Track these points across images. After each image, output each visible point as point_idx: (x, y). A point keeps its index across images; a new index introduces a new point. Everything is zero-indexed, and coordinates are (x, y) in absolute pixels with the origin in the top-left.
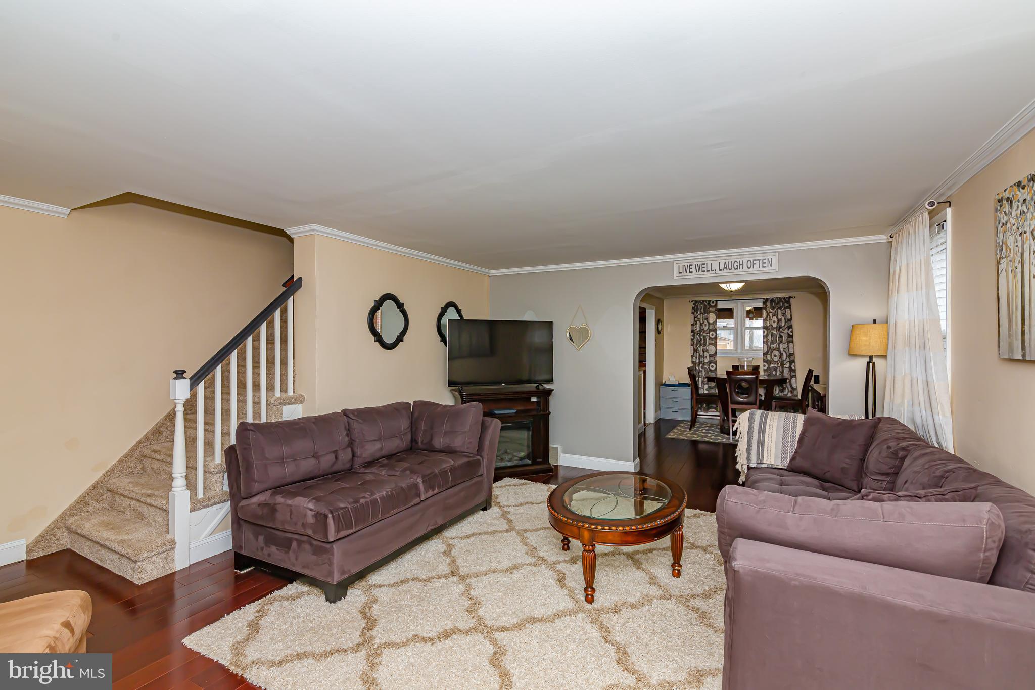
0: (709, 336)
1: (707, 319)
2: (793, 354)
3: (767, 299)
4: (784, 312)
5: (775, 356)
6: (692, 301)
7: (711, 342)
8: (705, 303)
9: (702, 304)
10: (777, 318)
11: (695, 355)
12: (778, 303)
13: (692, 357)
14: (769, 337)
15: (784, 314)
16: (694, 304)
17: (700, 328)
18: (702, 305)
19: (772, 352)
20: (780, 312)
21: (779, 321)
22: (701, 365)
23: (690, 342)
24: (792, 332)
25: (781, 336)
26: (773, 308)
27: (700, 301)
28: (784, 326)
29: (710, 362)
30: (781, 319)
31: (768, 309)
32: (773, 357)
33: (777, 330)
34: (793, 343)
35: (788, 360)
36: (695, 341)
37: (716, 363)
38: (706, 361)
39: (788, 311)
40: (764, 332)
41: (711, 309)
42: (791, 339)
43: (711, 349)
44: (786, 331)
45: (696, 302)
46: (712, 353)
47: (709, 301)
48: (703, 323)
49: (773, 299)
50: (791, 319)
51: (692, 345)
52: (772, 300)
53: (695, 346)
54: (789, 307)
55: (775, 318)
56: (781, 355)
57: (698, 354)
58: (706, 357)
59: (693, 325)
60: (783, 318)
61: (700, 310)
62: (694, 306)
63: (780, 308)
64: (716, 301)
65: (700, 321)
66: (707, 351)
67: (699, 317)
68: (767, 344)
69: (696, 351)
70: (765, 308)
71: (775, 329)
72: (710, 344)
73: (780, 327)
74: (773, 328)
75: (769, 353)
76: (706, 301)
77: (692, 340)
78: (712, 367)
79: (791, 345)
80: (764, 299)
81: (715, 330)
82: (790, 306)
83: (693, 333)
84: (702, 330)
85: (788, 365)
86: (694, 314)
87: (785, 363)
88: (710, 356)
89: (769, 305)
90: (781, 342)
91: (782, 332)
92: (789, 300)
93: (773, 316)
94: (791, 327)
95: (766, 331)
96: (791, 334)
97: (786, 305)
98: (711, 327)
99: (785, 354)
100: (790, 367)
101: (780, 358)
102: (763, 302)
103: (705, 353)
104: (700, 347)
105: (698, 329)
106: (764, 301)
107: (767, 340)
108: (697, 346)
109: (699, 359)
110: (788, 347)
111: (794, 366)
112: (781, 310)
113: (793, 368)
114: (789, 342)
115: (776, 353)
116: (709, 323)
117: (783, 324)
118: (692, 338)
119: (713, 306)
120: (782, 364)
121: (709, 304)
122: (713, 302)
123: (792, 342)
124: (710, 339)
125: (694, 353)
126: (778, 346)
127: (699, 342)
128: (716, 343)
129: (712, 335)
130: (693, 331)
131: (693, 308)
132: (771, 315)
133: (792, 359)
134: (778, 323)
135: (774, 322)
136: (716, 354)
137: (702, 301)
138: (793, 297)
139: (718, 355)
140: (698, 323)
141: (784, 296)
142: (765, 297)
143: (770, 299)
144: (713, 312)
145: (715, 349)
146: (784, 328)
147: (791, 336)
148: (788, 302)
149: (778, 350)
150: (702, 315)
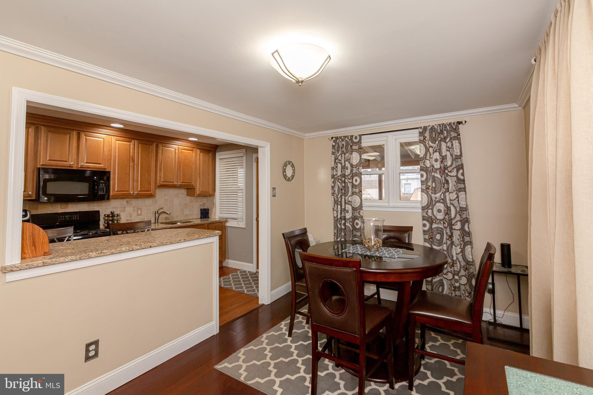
0: (352, 182)
1: (349, 160)
2: (465, 210)
3: (425, 128)
4: (449, 145)
5: (439, 211)
6: (332, 138)
7: (355, 190)
8: (346, 139)
9: (343, 140)
10: (440, 154)
12: (442, 132)
13: (333, 210)
14: (430, 184)
15: (449, 149)
16: (334, 141)
17: (342, 172)
18: (343, 143)
19: (434, 206)
20: (444, 145)
21: (443, 158)
22: (343, 222)
23: (330, 191)
24: (463, 174)
25: (447, 182)
26: (434, 141)
27: (340, 137)
28: (451, 166)
29: (354, 218)
30: (446, 155)
31: (427, 142)
32: (435, 212)
33: (440, 172)
34: (465, 191)
35: (458, 218)
36: (336, 189)
37: (360, 219)
38: (348, 216)
39: (456, 143)
40: (422, 176)
41: (354, 147)
42: (462, 186)
43: (356, 200)
44: (454, 173)
45: (337, 138)
46: (357, 205)
47: (352, 136)
48: (345, 166)
49: (433, 126)
50: (461, 155)
51: (333, 195)
52: (433, 129)
53: (335, 195)
54: (458, 138)
55: (438, 154)
56: (448, 211)
57: (339, 207)
58: (350, 211)
59: (333, 169)
60: (448, 154)
61: (342, 149)
62: (334, 144)
63: (444, 139)
64: (360, 136)
65: (341, 164)
66: (351, 203)
67: (340, 158)
68: (427, 194)
69: (337, 202)
70: (423, 141)
71: (438, 172)
72: (353, 193)
73: (446, 168)
74: (435, 171)
75: (430, 207)
76: (347, 137)
77: (333, 188)
78: (357, 224)
79: (462, 195)
80: (421, 128)
81: (360, 175)
82: (459, 135)
83: (333, 180)
84: (344, 175)
85: (458, 226)
86: (334, 155)
87: (453, 222)
88: (354, 209)
89: (428, 137)
90: (447, 190)
92: (457, 126)
93: (435, 152)
94: (461, 167)
95: (425, 174)
96: (462, 177)
97: (453, 134)
98: (355, 170)
99: (453, 209)
100: (462, 229)
101: (447, 214)
102: (420, 133)
103: (347, 206)
104: (341, 197)
105: (339, 173)
106: (421, 130)
107: (427, 189)
108: (337, 196)
109: (341, 213)
110: (458, 197)
111: (469, 228)
112: (445, 142)
113: (467, 229)
114: (460, 190)
115: (441, 206)
116: (352, 166)
117: (449, 163)
118: (333, 185)
119: (356, 143)
120: (451, 225)
121: (351, 139)
122: (356, 138)
123: (464, 190)
124: (353, 186)
125: (335, 206)
126: (442, 197)
127: (340, 190)
128: (361, 192)
129: (356, 181)
130: (333, 176)
131: (333, 147)
132: (431, 150)
133: (464, 216)
134: (442, 162)
135: (436, 160)
136: (361, 206)
137: (344, 137)
138: (464, 122)
139: (364, 209)
140: (339, 166)
141: (449, 122)
142: (422, 126)
143: (430, 127)
144: (356, 151)
145: (360, 200)
146: (449, 169)
147: (461, 181)
148: (456, 130)
149: (444, 201)
150: (343, 155)
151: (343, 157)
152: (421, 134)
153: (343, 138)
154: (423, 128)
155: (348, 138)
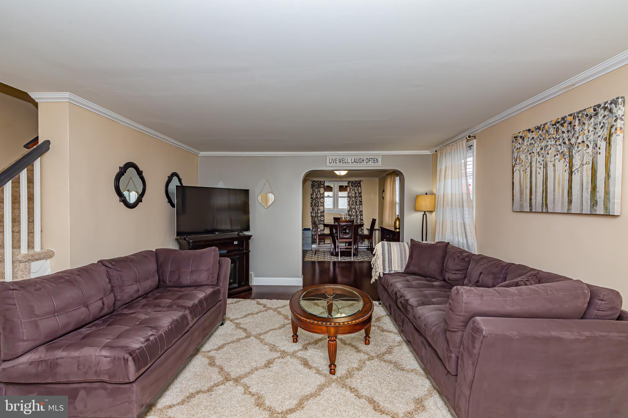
0: (320, 201)
1: (319, 191)
2: (362, 211)
3: (350, 182)
4: (358, 188)
5: (353, 212)
6: (311, 181)
7: (321, 204)
9: (317, 182)
10: (355, 192)
11: (313, 212)
12: (355, 184)
13: (311, 213)
14: (351, 202)
15: (358, 190)
16: (312, 182)
17: (316, 196)
19: (352, 210)
20: (356, 188)
21: (356, 193)
22: (316, 218)
24: (361, 199)
25: (356, 202)
26: (352, 186)
29: (321, 216)
32: (352, 212)
33: (354, 198)
34: (362, 205)
35: (360, 214)
36: (313, 204)
37: (324, 216)
38: (319, 215)
39: (359, 188)
40: (348, 199)
41: (321, 186)
42: (361, 203)
43: (321, 208)
44: (359, 199)
45: (314, 181)
46: (322, 210)
48: (317, 194)
49: (352, 181)
50: (361, 192)
51: (311, 206)
52: (352, 182)
53: (313, 207)
54: (360, 186)
55: (353, 191)
56: (356, 212)
57: (314, 211)
58: (319, 213)
59: (312, 195)
60: (357, 192)
61: (316, 186)
62: (312, 184)
63: (356, 186)
64: (324, 181)
66: (319, 210)
67: (315, 190)
68: (350, 206)
69: (313, 209)
70: (349, 186)
72: (321, 206)
73: (356, 197)
74: (352, 197)
75: (350, 211)
76: (319, 181)
77: (311, 203)
78: (322, 218)
79: (361, 206)
80: (348, 181)
81: (323, 198)
83: (312, 199)
84: (317, 198)
85: (359, 217)
86: (312, 188)
87: (358, 216)
88: (321, 212)
89: (350, 185)
90: (356, 204)
91: (357, 199)
92: (360, 182)
93: (353, 190)
94: (361, 197)
95: (349, 199)
96: (361, 200)
97: (359, 185)
98: (322, 196)
99: (358, 211)
100: (360, 218)
101: (356, 213)
103: (319, 211)
104: (315, 207)
105: (315, 197)
107: (350, 204)
108: (314, 207)
109: (315, 214)
111: (362, 217)
113: (362, 218)
115: (354, 210)
116: (320, 193)
117: (357, 195)
118: (312, 202)
119: (322, 184)
120: (357, 216)
121: (320, 183)
122: (322, 182)
125: (312, 211)
126: (355, 207)
127: (315, 204)
128: (324, 205)
129: (322, 200)
130: (312, 198)
131: (312, 185)
132: (352, 190)
133: (361, 213)
134: (355, 194)
135: (353, 194)
136: (324, 211)
138: (362, 181)
139: (325, 212)
140: (315, 193)
144: (322, 188)
145: (323, 208)
146: (357, 197)
147: (361, 202)
148: (360, 183)
149: (355, 209)
150: (317, 189)
152: (348, 183)
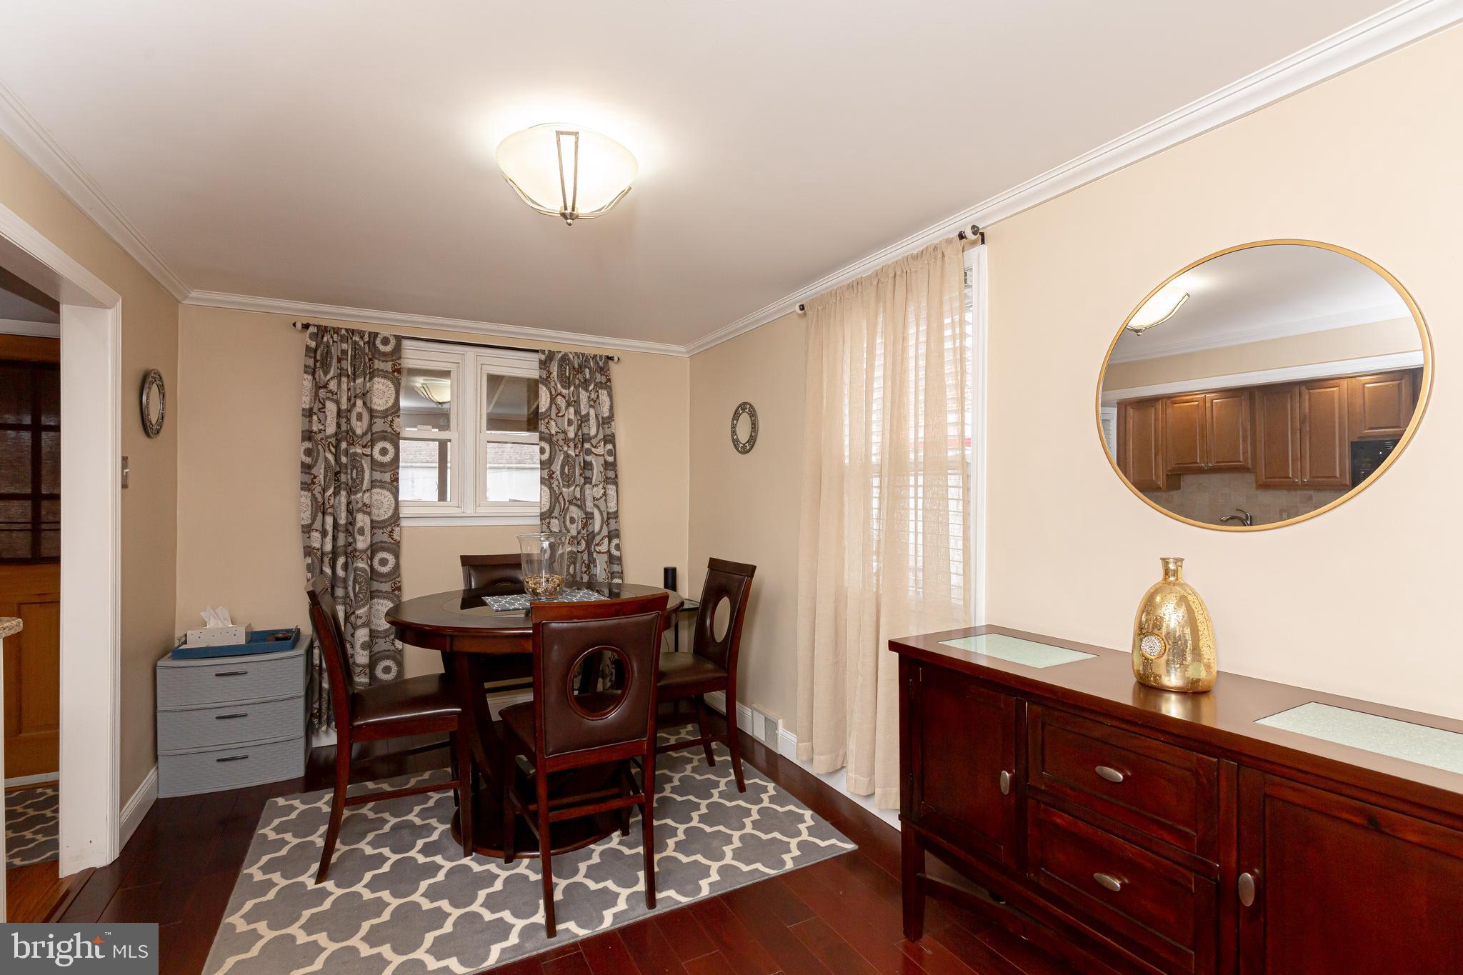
0: (372, 456)
1: (363, 396)
2: (616, 515)
3: (551, 356)
4: (593, 396)
5: (572, 520)
6: (306, 326)
7: (377, 476)
8: (356, 338)
9: (343, 339)
10: (577, 412)
11: (318, 525)
12: (580, 370)
13: (307, 530)
14: (557, 467)
15: (592, 403)
16: (313, 336)
17: (338, 425)
18: (344, 346)
19: (565, 511)
20: (584, 395)
21: (583, 420)
22: (341, 561)
23: (295, 476)
24: (613, 453)
25: (587, 466)
26: (567, 383)
27: (337, 331)
28: (596, 436)
29: (374, 549)
30: (588, 414)
31: (553, 384)
32: (568, 522)
33: (575, 446)
34: (616, 484)
35: (605, 532)
36: (320, 470)
37: (395, 549)
38: (362, 543)
39: (603, 394)
40: (542, 451)
41: (378, 364)
42: (611, 474)
43: (381, 501)
44: (600, 451)
45: (322, 330)
46: (383, 513)
47: (374, 336)
48: (349, 411)
49: (566, 355)
50: (611, 418)
51: (306, 486)
52: (564, 359)
53: (318, 490)
54: (607, 385)
55: (572, 410)
57: (329, 520)
58: (361, 531)
59: (308, 413)
60: (591, 412)
61: (339, 360)
62: (313, 344)
63: (585, 384)
64: (399, 339)
65: (338, 403)
66: (366, 509)
67: (333, 385)
68: (551, 488)
69: (320, 508)
70: (546, 381)
71: (572, 444)
72: (374, 484)
73: (586, 438)
74: (567, 441)
75: (556, 513)
76: (358, 333)
77: (306, 468)
78: (384, 562)
79: (611, 490)
80: (543, 352)
81: (395, 438)
82: (609, 380)
83: (308, 445)
84: (344, 435)
85: (603, 548)
86: (313, 374)
87: (598, 539)
88: (375, 525)
89: (555, 374)
90: (588, 480)
91: (589, 452)
92: (606, 363)
93: (568, 405)
94: (610, 439)
95: (547, 447)
96: (610, 459)
97: (599, 378)
98: (379, 425)
99: (596, 513)
100: (609, 552)
101: (585, 526)
102: (541, 362)
103: (360, 517)
104: (336, 494)
105: (331, 429)
106: (543, 357)
107: (551, 477)
108: (324, 490)
109: (335, 539)
110: (605, 494)
112: (587, 390)
114: (607, 481)
115: (575, 512)
116: (371, 411)
117: (593, 432)
118: (308, 460)
119: (385, 354)
120: (591, 542)
121: (372, 342)
122: (385, 341)
123: (615, 481)
124: (375, 464)
125: (314, 519)
126: (578, 495)
127: (335, 475)
128: (397, 480)
129: (384, 452)
130: (308, 436)
131: (311, 351)
132: (560, 400)
133: (613, 526)
134: (580, 427)
135: (570, 422)
136: (395, 518)
137: (347, 330)
138: (616, 359)
139: (404, 523)
140: (331, 408)
141: (594, 352)
142: (547, 348)
143: (560, 356)
144: (385, 375)
145: (394, 502)
146: (594, 442)
147: (611, 466)
148: (603, 370)
149: (580, 503)
150: (344, 379)
151: (344, 386)
152: (544, 365)
153: (343, 332)
154: (547, 353)
155: (362, 338)
